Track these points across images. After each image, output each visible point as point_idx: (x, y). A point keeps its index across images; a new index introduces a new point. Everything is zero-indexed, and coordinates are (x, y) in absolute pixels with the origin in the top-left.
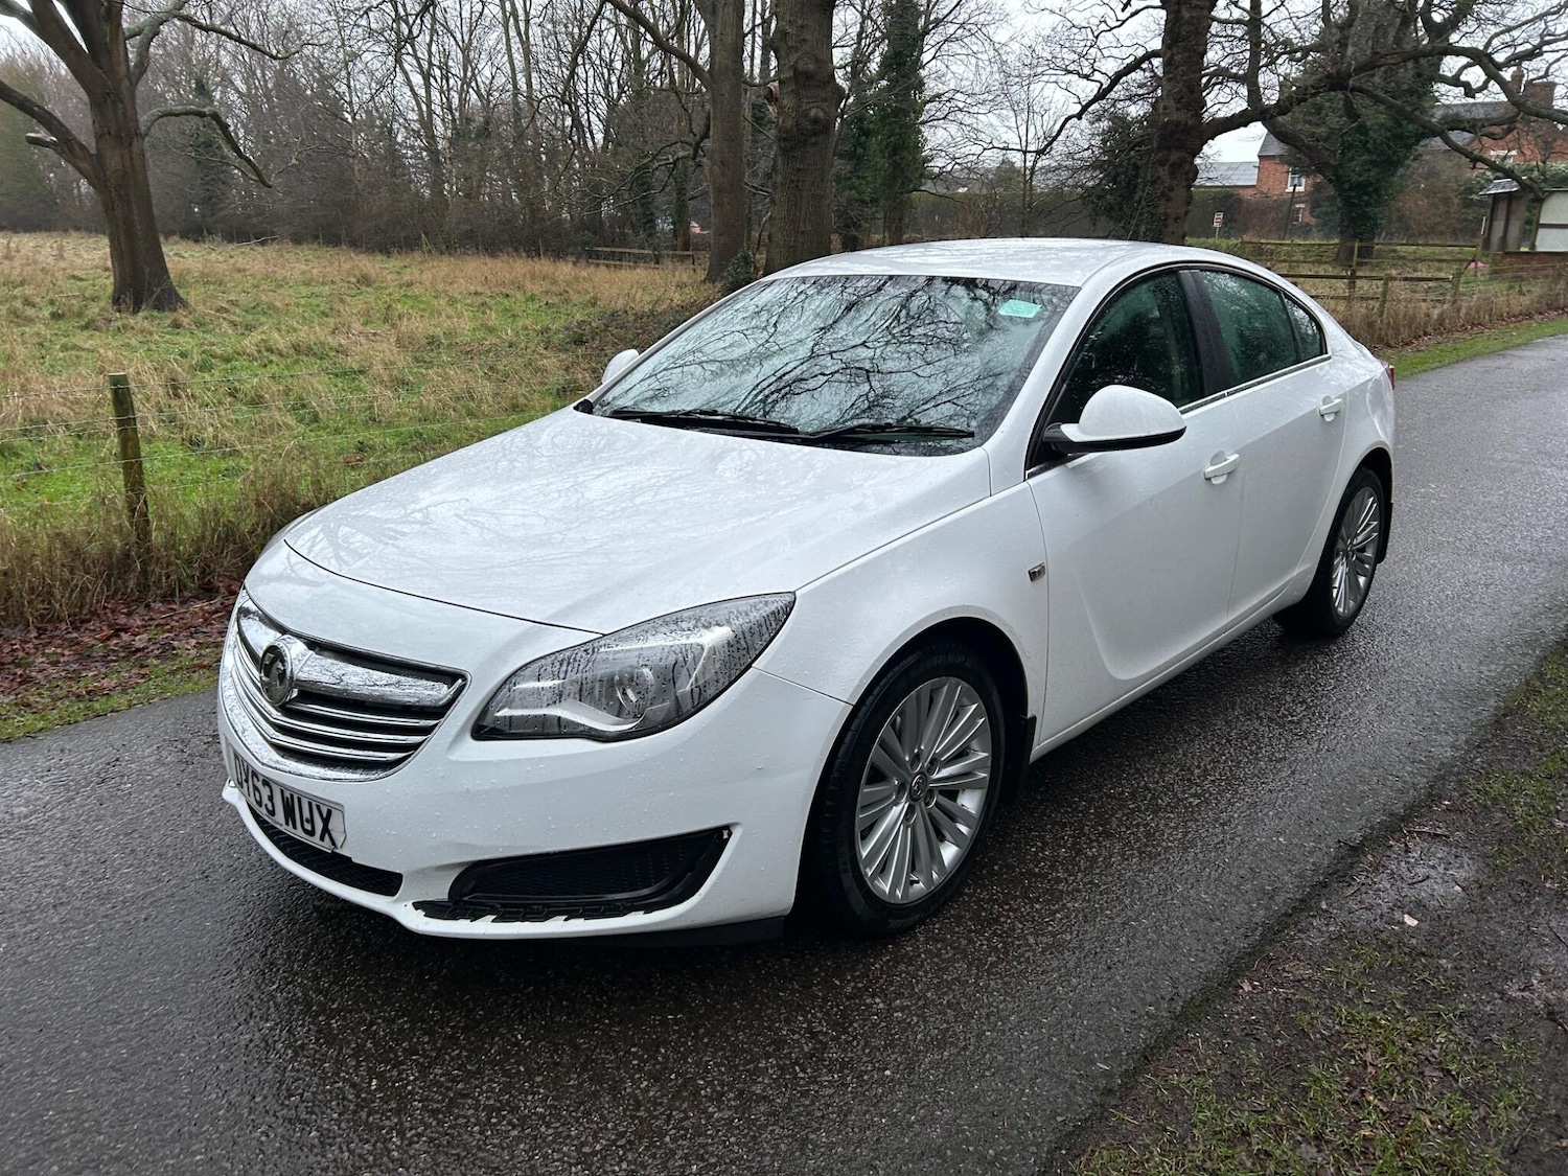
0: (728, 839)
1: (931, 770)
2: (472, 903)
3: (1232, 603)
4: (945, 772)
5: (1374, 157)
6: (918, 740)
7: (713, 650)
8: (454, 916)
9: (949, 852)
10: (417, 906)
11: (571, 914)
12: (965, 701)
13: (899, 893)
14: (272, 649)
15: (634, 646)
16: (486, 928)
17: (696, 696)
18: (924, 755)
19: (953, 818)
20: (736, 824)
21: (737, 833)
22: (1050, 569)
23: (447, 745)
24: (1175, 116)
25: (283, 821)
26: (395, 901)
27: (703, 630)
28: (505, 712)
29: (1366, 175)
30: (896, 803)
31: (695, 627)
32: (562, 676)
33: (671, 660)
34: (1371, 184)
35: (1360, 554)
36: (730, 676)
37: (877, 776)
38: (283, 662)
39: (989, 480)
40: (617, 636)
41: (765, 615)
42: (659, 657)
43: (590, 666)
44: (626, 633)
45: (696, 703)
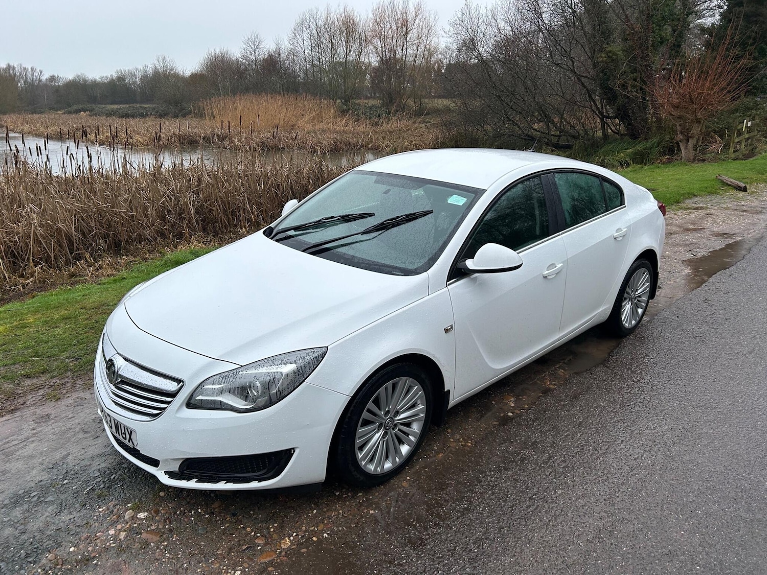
0: (293, 453)
1: (395, 415)
2: (190, 474)
3: (560, 329)
4: (402, 416)
6: (387, 404)
7: (287, 375)
8: (180, 479)
9: (405, 449)
10: (166, 473)
11: (228, 481)
12: (411, 386)
13: (379, 470)
14: (111, 360)
15: (253, 372)
16: (193, 484)
17: (278, 396)
18: (392, 410)
19: (407, 434)
20: (296, 447)
21: (297, 451)
22: (456, 326)
23: (176, 410)
25: (115, 432)
26: (158, 470)
27: (284, 365)
28: (200, 397)
30: (377, 432)
31: (280, 364)
32: (222, 383)
33: (269, 378)
35: (639, 299)
36: (294, 386)
37: (366, 423)
38: (114, 366)
39: (429, 288)
40: (247, 367)
41: (312, 358)
42: (263, 377)
43: (234, 380)
44: (251, 365)
45: (278, 398)
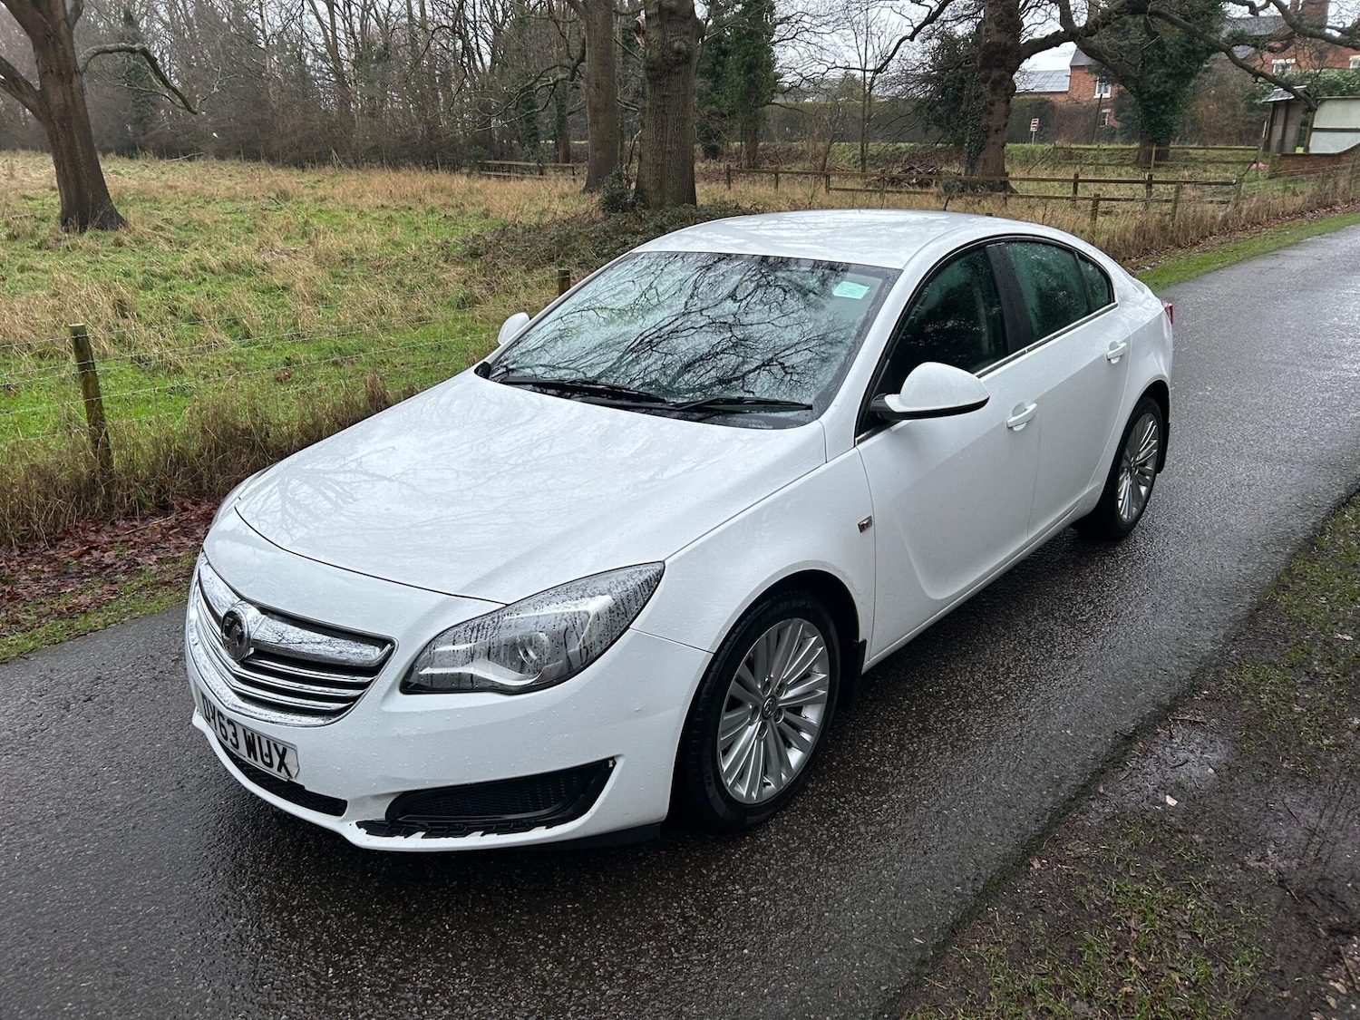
0: (613, 768)
1: (779, 693)
2: (408, 823)
3: (1030, 525)
4: (791, 693)
5: (1170, 70)
6: (768, 670)
7: (598, 616)
8: (391, 834)
9: (795, 756)
10: (360, 825)
11: (487, 831)
12: (807, 634)
13: (754, 795)
14: (230, 614)
15: (532, 615)
16: (417, 843)
17: (584, 654)
18: (774, 682)
19: (797, 729)
20: (618, 756)
21: (620, 763)
22: (876, 521)
23: (380, 699)
24: (996, 38)
25: (246, 753)
26: (342, 821)
27: (588, 599)
28: (428, 671)
29: (1163, 86)
30: (751, 723)
31: (582, 597)
32: (473, 640)
33: (564, 624)
34: (1167, 94)
35: (1142, 469)
36: (612, 637)
37: (735, 704)
38: (240, 625)
39: (825, 450)
40: (517, 606)
41: (639, 583)
42: (553, 624)
43: (496, 632)
44: (525, 603)
45: (584, 661)
